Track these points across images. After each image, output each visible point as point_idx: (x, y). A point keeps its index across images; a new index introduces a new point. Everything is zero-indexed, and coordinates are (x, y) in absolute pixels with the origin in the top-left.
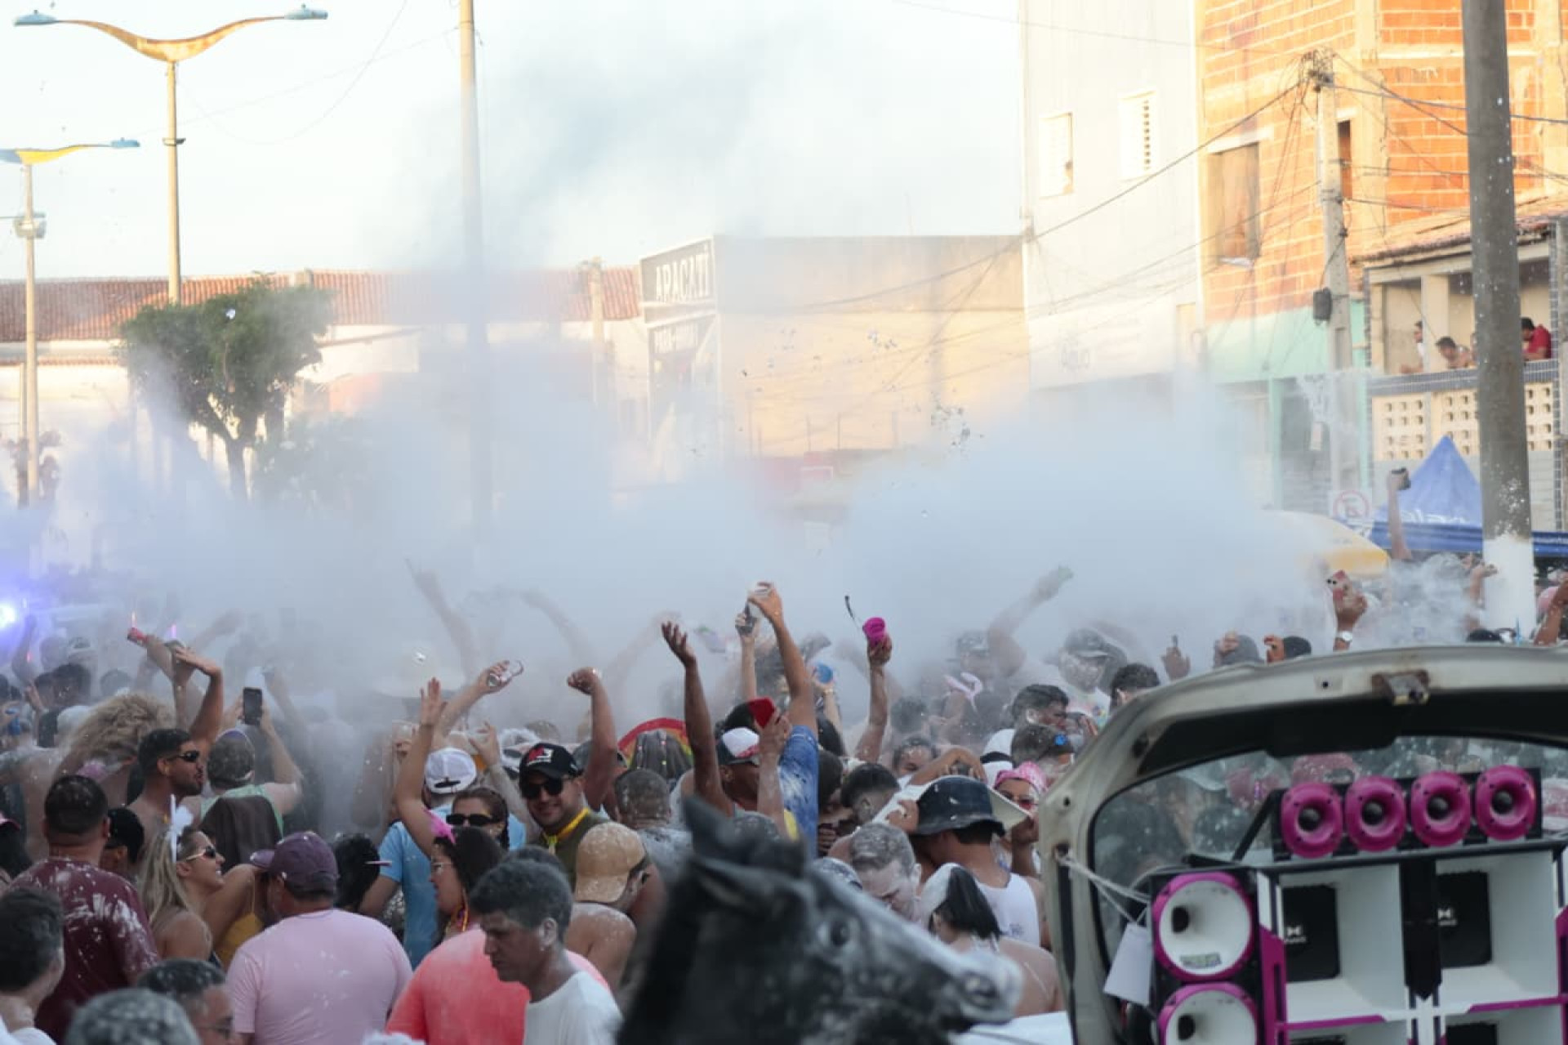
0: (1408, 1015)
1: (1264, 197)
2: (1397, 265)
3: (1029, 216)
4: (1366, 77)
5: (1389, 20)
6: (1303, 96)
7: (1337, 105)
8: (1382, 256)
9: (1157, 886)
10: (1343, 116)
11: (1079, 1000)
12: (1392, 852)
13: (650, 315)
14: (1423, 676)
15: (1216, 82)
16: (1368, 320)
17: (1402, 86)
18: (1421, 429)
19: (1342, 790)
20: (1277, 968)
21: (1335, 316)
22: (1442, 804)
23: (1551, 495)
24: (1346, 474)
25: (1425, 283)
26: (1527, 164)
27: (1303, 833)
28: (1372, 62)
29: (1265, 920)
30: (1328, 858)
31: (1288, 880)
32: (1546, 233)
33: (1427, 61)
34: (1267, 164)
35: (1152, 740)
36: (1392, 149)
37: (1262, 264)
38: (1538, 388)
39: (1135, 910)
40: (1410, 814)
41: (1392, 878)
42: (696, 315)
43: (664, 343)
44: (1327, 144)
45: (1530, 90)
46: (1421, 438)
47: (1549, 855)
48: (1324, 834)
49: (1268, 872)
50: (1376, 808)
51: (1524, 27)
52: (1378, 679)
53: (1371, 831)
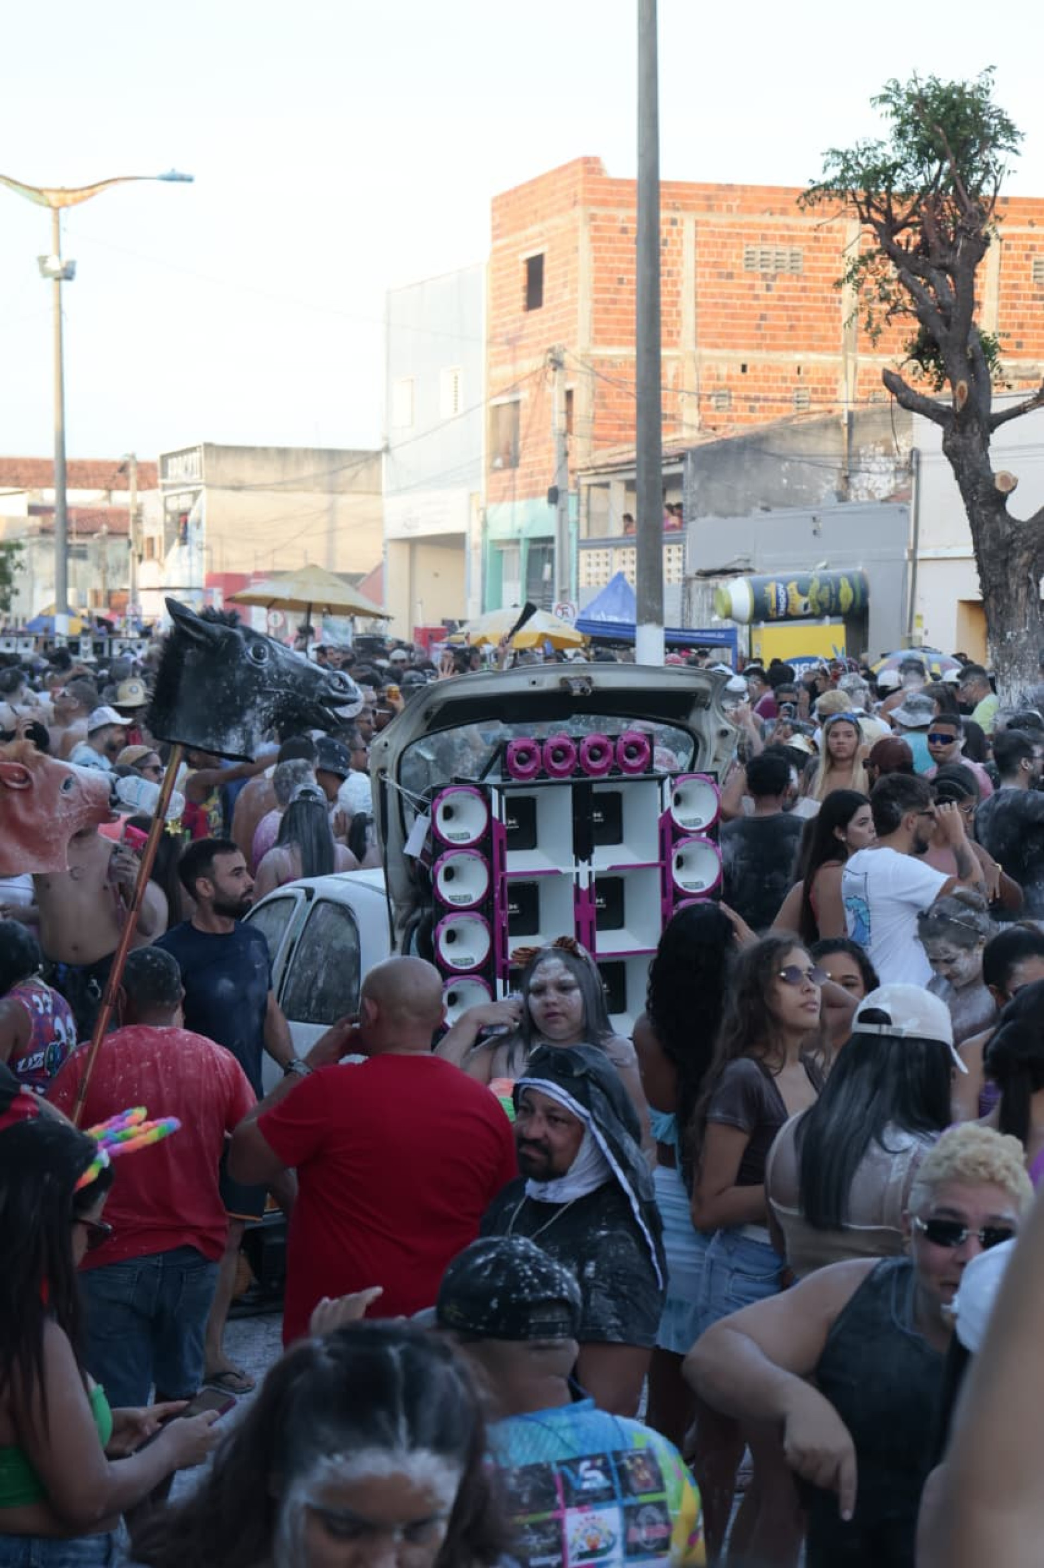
0: (573, 869)
1: (522, 432)
2: (597, 474)
3: (387, 439)
4: (583, 363)
5: (597, 331)
6: (546, 374)
7: (566, 380)
8: (588, 469)
9: (435, 793)
10: (568, 386)
11: (390, 857)
12: (568, 778)
13: (165, 487)
14: (589, 680)
15: (497, 364)
16: (579, 505)
17: (604, 371)
18: (607, 569)
19: (541, 742)
20: (501, 842)
21: (560, 502)
22: (597, 752)
23: (679, 609)
24: (563, 592)
25: (612, 485)
26: (673, 417)
27: (519, 767)
28: (586, 356)
29: (495, 814)
30: (532, 780)
31: (509, 793)
32: (682, 458)
33: (616, 357)
34: (524, 412)
35: (435, 711)
36: (596, 405)
37: (519, 471)
38: (674, 548)
39: (422, 807)
40: (579, 758)
41: (568, 792)
42: (193, 488)
43: (174, 505)
44: (559, 403)
45: (676, 376)
46: (606, 574)
47: (656, 783)
48: (530, 767)
49: (498, 787)
50: (560, 753)
51: (675, 338)
52: (564, 681)
53: (557, 766)
